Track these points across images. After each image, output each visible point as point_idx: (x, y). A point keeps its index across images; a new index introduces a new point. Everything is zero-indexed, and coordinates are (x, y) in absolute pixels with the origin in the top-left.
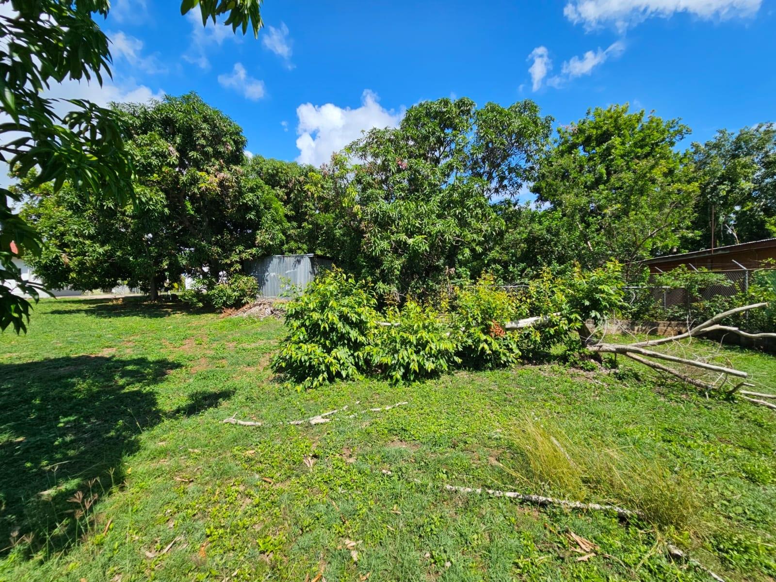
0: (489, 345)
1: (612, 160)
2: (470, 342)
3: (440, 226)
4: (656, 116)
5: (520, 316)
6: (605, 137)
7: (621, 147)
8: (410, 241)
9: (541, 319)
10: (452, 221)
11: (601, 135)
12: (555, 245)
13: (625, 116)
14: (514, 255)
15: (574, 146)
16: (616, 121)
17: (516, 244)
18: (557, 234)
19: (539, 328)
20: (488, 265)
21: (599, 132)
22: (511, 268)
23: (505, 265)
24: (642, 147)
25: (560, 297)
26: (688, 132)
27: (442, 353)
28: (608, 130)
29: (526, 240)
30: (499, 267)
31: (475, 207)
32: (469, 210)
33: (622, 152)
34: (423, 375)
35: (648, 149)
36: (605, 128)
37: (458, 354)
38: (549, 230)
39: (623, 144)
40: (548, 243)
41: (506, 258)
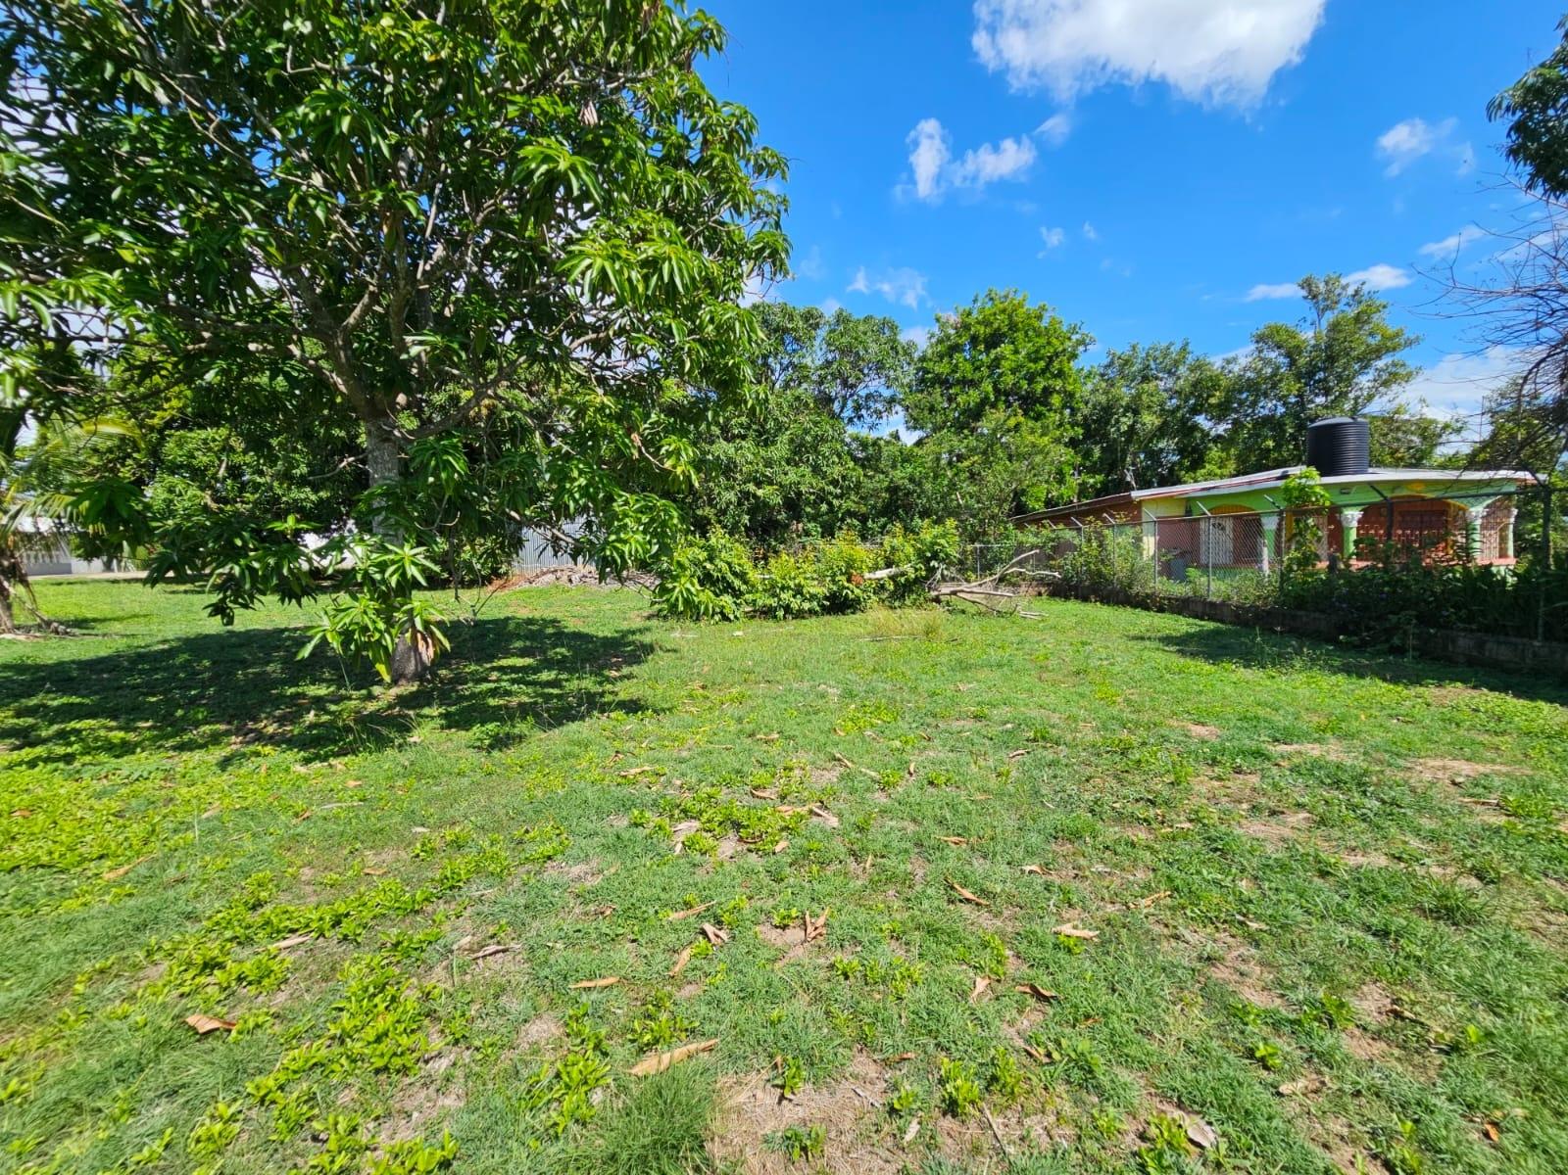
0: (853, 591)
1: (1000, 375)
2: (835, 588)
3: (792, 476)
4: (1058, 317)
5: (876, 568)
6: (994, 340)
7: (1013, 357)
8: (760, 493)
9: (893, 570)
10: (806, 470)
11: (993, 335)
12: (919, 497)
13: (1021, 311)
14: (874, 507)
15: (956, 348)
16: (1010, 317)
17: (875, 493)
18: (920, 484)
19: (892, 578)
20: (842, 520)
21: (988, 330)
22: (870, 524)
23: (864, 519)
24: (1035, 361)
25: (909, 550)
26: (1093, 341)
27: (813, 597)
28: (999, 329)
29: (887, 490)
30: (856, 522)
31: (832, 454)
32: (824, 457)
33: (1013, 365)
34: (800, 615)
35: (1042, 364)
36: (996, 325)
37: (826, 598)
38: (911, 480)
39: (1016, 352)
40: (908, 494)
41: (864, 509)
